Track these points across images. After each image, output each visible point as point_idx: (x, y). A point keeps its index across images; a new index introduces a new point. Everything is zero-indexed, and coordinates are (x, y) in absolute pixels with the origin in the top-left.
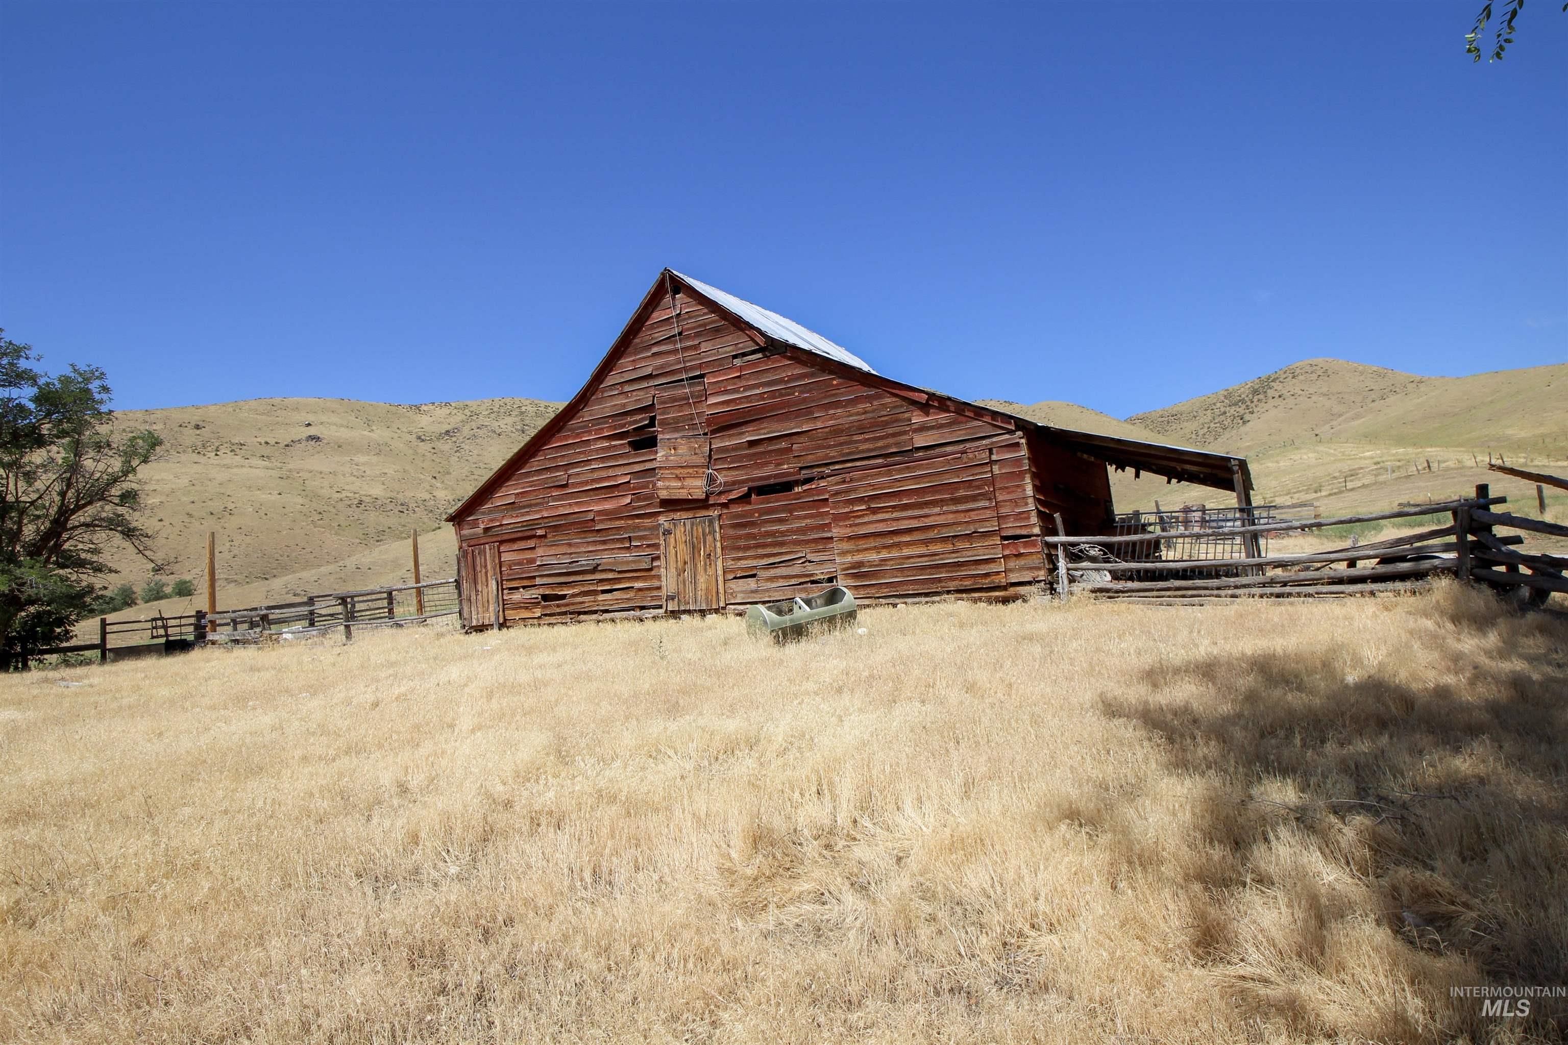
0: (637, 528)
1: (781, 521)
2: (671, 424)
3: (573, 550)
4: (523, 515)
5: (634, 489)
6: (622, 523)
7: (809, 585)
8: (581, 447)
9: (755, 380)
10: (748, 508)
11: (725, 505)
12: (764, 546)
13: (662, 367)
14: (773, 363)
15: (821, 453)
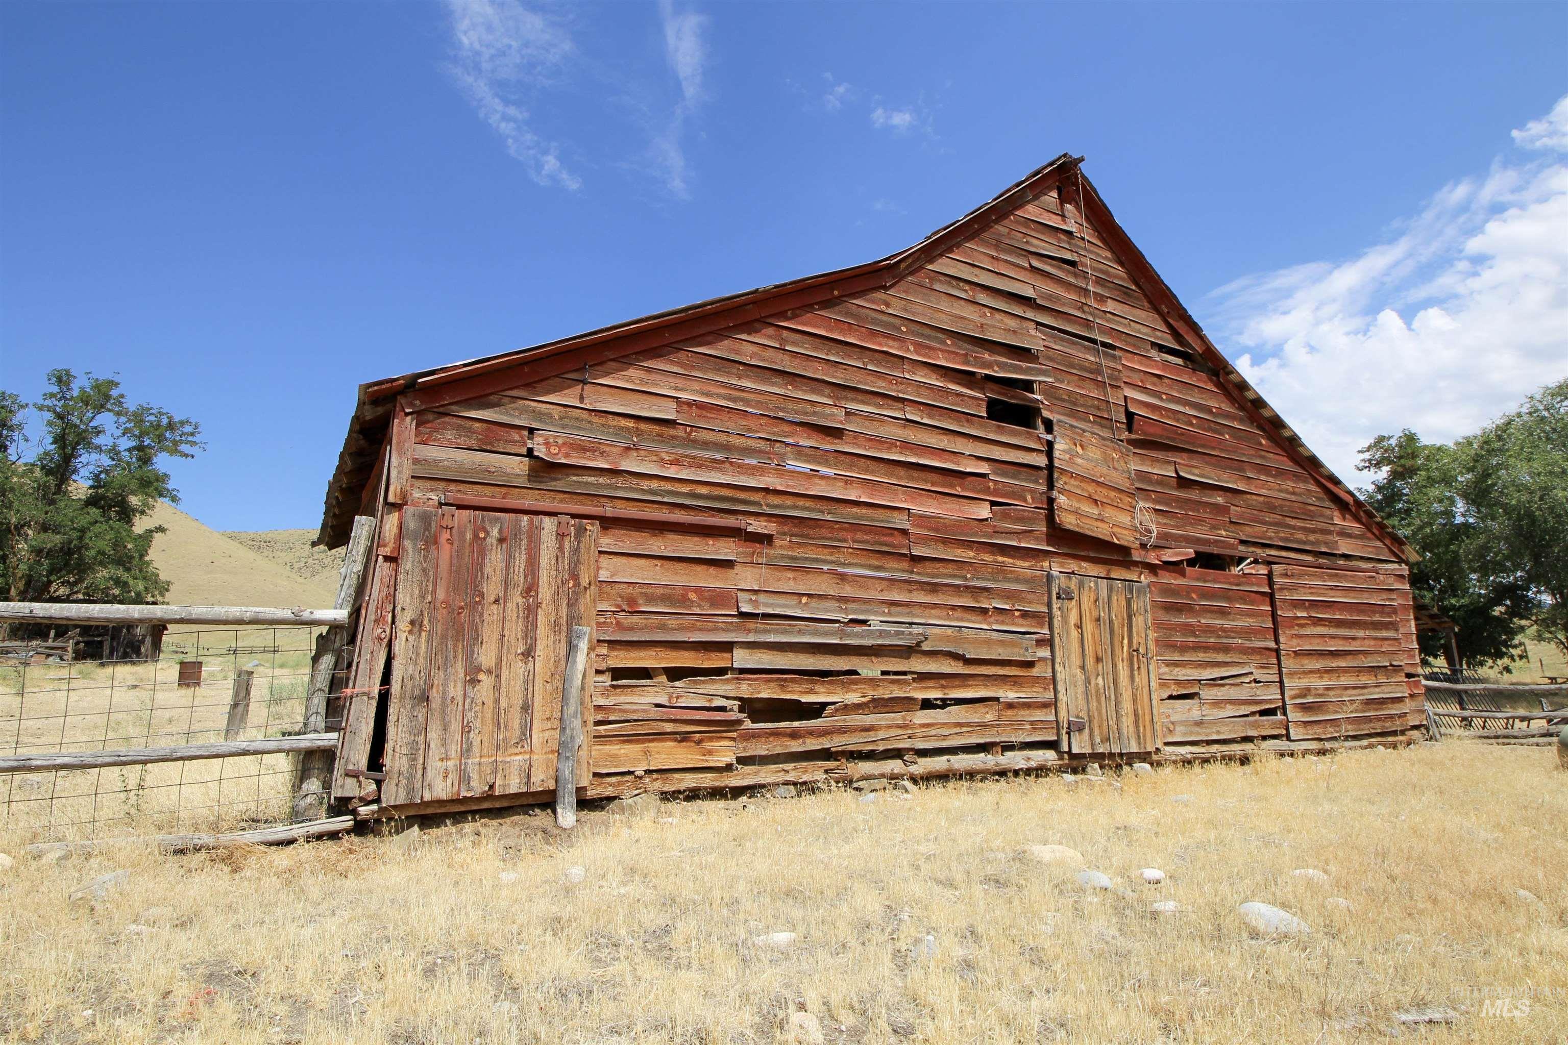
0: (1001, 572)
1: (1222, 613)
2: (1064, 400)
3: (848, 591)
4: (699, 464)
5: (996, 492)
6: (967, 555)
7: (1257, 717)
8: (879, 363)
9: (1179, 392)
10: (1181, 581)
11: (1152, 568)
12: (1206, 648)
13: (1050, 297)
14: (1198, 380)
15: (1260, 529)
